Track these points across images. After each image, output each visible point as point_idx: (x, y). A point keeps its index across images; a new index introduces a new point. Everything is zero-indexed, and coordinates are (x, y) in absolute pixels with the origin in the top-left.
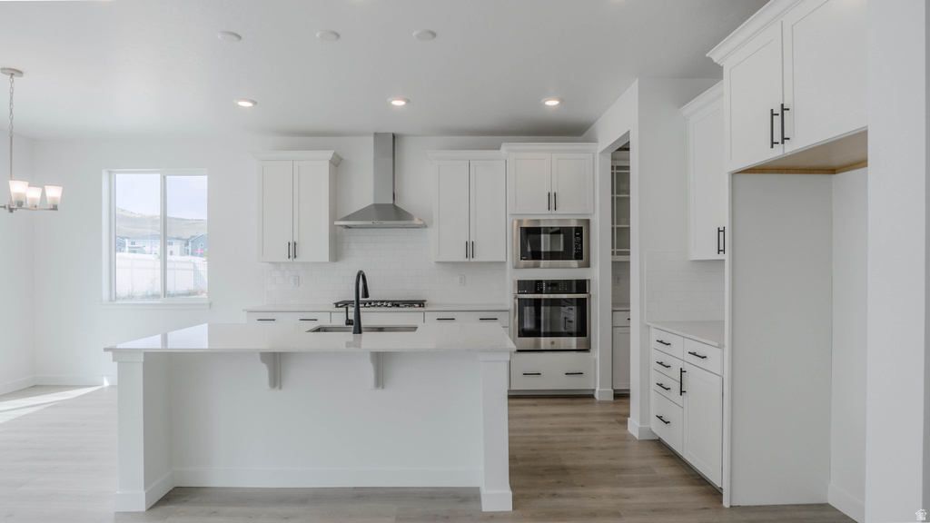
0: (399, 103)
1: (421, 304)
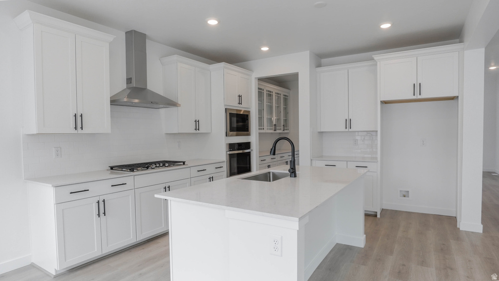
0: (213, 22)
1: (184, 163)
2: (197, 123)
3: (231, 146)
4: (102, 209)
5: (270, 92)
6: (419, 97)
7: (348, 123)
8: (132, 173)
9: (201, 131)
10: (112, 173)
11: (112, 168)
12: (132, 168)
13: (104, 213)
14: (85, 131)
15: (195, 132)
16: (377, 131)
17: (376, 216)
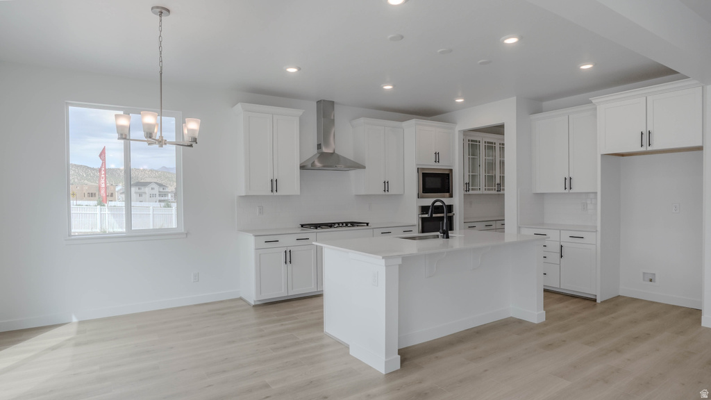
1: (367, 224)
2: (386, 184)
3: (424, 209)
4: (288, 257)
5: (492, 143)
6: (649, 149)
7: (568, 183)
8: (315, 230)
9: (390, 193)
10: (302, 230)
11: (302, 226)
12: (317, 226)
13: (290, 262)
14: (278, 193)
15: (384, 193)
16: (596, 193)
17: (595, 300)
